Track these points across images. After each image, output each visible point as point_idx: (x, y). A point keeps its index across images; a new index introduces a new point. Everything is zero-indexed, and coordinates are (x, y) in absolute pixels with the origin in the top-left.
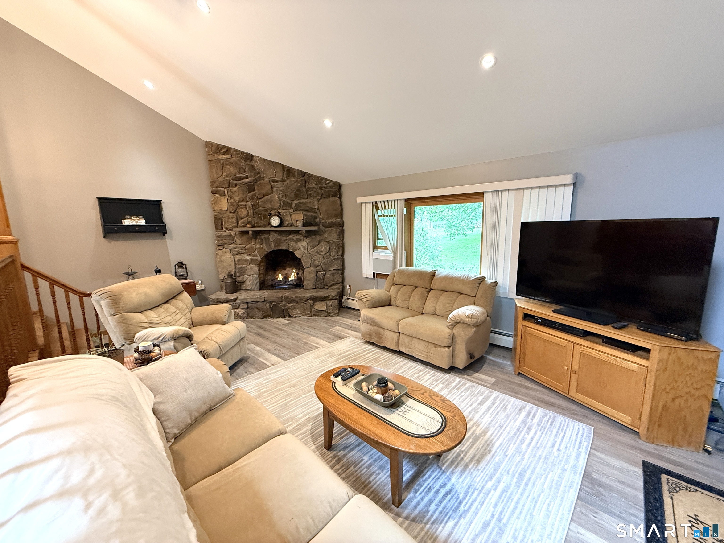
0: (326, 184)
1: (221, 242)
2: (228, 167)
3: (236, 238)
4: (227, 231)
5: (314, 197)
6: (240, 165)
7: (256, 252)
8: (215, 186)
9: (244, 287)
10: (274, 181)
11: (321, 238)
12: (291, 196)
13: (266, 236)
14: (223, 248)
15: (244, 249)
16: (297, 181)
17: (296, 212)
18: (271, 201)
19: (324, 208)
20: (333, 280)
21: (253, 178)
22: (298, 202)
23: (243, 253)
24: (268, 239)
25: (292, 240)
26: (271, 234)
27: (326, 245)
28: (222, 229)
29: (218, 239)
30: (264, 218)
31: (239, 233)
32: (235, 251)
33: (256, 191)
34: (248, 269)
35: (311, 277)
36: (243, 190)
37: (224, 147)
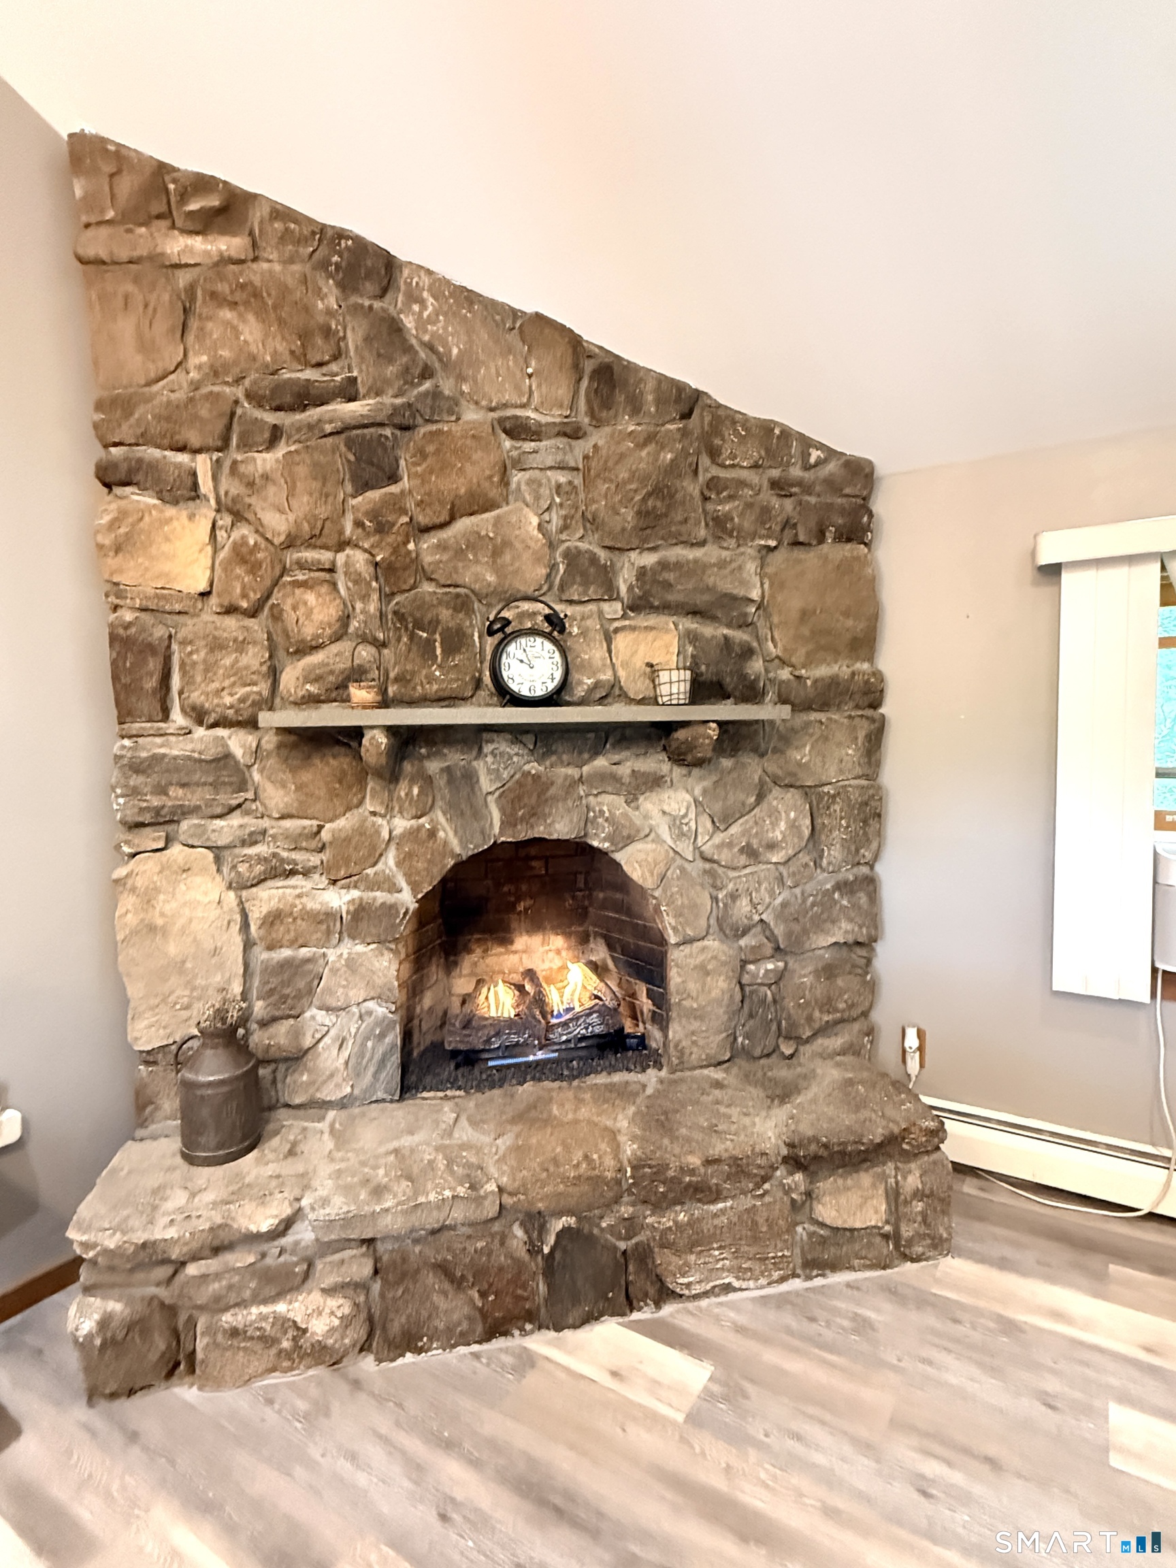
0: (807, 467)
1: (156, 802)
2: (227, 314)
3: (256, 776)
4: (200, 732)
5: (742, 538)
6: (307, 310)
7: (390, 858)
8: (126, 431)
9: (298, 1086)
10: (517, 430)
11: (772, 768)
12: (616, 523)
13: (455, 757)
14: (169, 841)
15: (314, 844)
16: (650, 438)
17: (642, 620)
18: (498, 549)
19: (794, 602)
20: (827, 1004)
21: (388, 400)
22: (649, 559)
23: (306, 873)
24: (470, 777)
25: (608, 781)
26: (488, 748)
27: (795, 808)
28: (166, 715)
29: (136, 780)
30: (449, 650)
31: (280, 746)
32: (247, 859)
33: (405, 483)
34: (334, 971)
35: (715, 993)
36: (321, 474)
37: (203, 184)
